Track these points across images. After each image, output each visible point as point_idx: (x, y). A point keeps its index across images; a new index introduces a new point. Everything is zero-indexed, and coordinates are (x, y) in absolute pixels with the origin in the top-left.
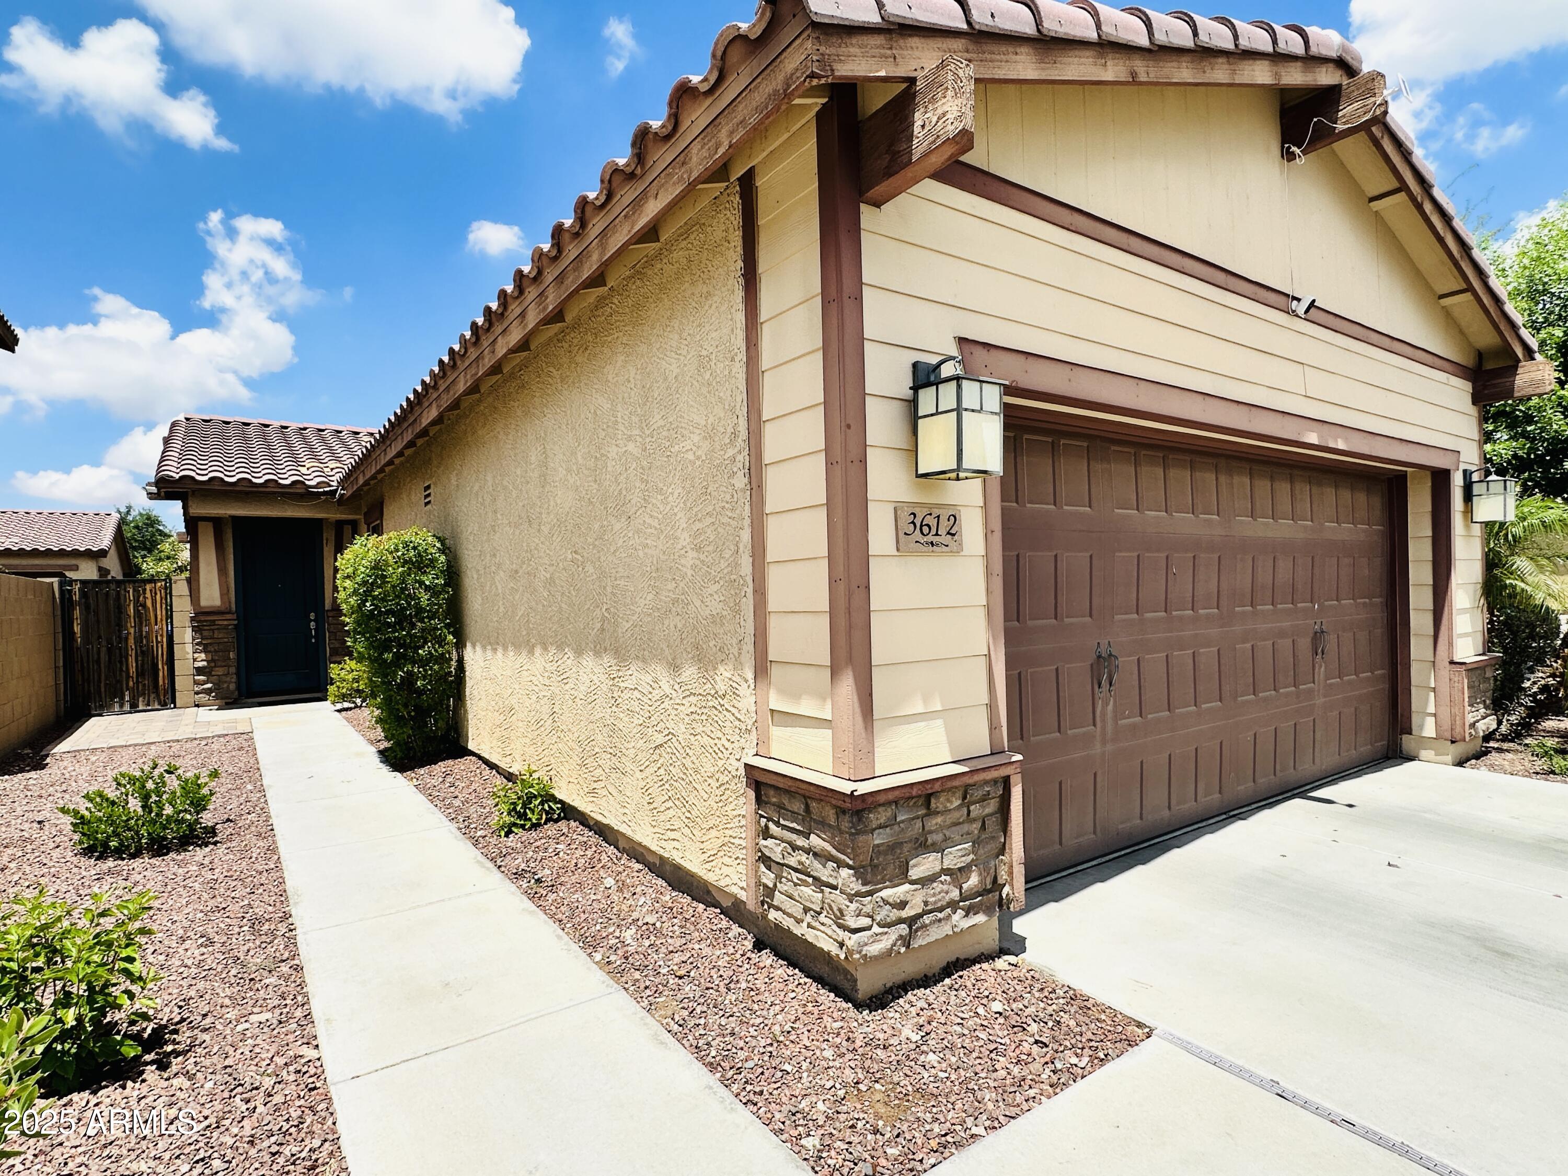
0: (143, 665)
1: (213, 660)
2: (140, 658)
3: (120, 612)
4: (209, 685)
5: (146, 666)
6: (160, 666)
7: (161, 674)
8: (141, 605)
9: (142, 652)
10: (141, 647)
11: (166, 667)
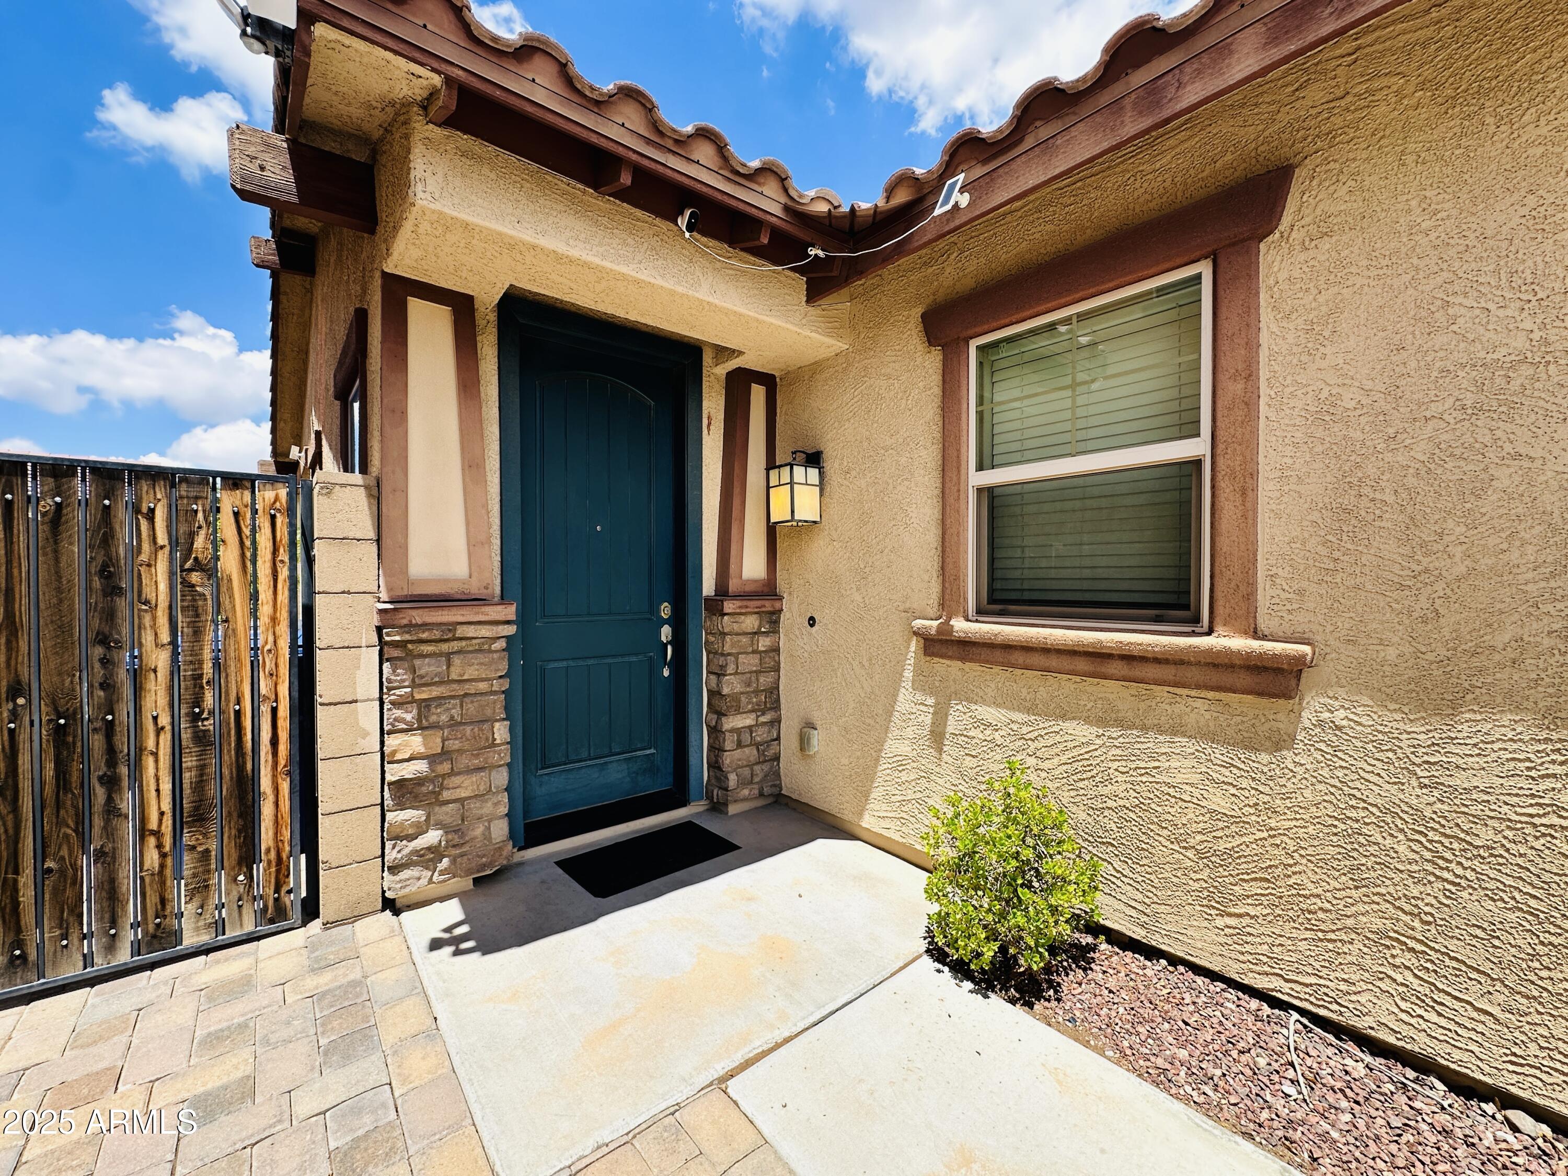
0: (199, 785)
1: (445, 754)
2: (189, 761)
3: (112, 590)
4: (433, 837)
5: (212, 789)
6: (265, 784)
7: (267, 810)
8: (198, 566)
9: (201, 738)
10: (195, 718)
11: (285, 786)
